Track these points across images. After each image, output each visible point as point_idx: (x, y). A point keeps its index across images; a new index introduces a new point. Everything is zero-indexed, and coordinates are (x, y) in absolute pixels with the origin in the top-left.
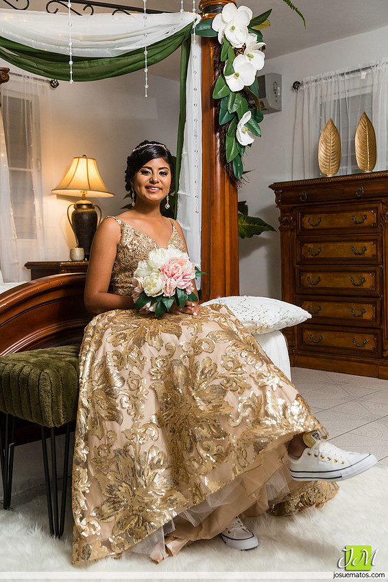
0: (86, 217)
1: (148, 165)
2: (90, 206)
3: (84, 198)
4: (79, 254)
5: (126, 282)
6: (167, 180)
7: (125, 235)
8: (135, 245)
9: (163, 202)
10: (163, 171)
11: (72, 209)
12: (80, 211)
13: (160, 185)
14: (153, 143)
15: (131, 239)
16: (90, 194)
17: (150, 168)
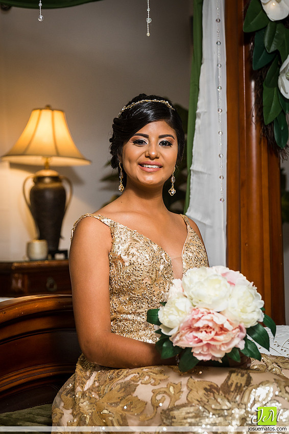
0: (49, 196)
1: (144, 131)
2: (55, 179)
3: (47, 167)
4: (39, 249)
5: (120, 312)
6: (170, 154)
7: (118, 240)
8: (133, 255)
9: (167, 185)
10: (164, 139)
11: (30, 184)
12: (41, 186)
13: (161, 161)
14: (152, 97)
15: (126, 246)
16: (56, 161)
17: (146, 136)
